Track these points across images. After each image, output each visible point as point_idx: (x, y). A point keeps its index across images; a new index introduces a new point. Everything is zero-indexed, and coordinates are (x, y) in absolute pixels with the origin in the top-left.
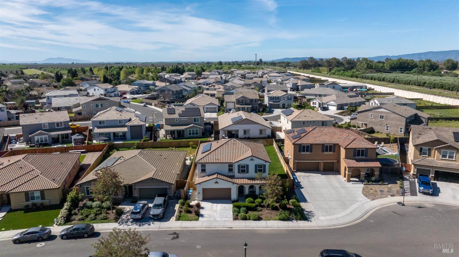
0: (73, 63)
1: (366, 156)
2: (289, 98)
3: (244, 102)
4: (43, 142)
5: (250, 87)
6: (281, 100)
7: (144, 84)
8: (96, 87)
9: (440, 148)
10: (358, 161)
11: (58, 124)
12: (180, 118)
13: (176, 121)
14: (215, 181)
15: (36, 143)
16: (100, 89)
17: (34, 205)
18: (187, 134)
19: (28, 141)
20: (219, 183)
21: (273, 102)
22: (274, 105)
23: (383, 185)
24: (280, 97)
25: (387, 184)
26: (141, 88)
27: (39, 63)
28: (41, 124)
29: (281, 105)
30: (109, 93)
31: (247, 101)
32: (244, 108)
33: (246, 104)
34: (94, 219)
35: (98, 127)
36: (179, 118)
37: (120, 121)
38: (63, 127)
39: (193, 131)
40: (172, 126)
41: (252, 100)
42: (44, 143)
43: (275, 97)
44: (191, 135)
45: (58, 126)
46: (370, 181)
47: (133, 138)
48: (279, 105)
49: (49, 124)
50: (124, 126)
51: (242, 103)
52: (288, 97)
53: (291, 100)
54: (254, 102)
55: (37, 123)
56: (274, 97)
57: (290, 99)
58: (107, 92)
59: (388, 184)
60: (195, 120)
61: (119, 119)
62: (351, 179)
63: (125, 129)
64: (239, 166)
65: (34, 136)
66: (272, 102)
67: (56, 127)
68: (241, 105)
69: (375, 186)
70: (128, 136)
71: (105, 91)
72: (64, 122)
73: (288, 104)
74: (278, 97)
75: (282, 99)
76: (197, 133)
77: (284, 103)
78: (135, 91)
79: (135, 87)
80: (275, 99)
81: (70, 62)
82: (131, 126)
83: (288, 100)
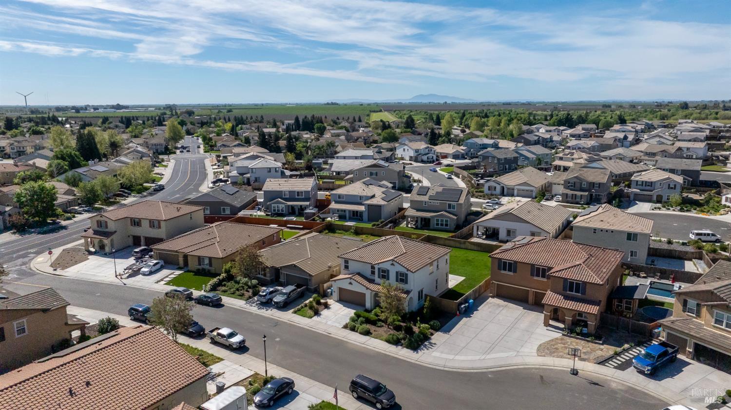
0: (446, 102)
1: (584, 293)
2: (671, 186)
3: (578, 185)
4: (279, 211)
5: (653, 159)
6: (656, 188)
7: (481, 145)
8: (406, 146)
9: (712, 306)
10: (567, 298)
11: (298, 193)
12: (431, 201)
13: (424, 205)
14: (349, 282)
15: (273, 212)
16: (410, 150)
17: (204, 270)
18: (433, 223)
19: (267, 209)
20: (353, 284)
21: (641, 190)
22: (642, 195)
23: (592, 342)
24: (655, 182)
25: (600, 344)
26: (470, 151)
27: (403, 102)
28: (281, 192)
29: (655, 198)
30: (420, 155)
31: (584, 185)
32: (576, 195)
33: (582, 190)
34: (233, 294)
35: (336, 202)
36: (428, 202)
37: (360, 197)
38: (303, 197)
39: (442, 221)
40: (418, 210)
41: (594, 183)
42: (281, 213)
43: (646, 182)
44: (438, 225)
45: (298, 195)
46: (574, 333)
47: (370, 220)
48: (651, 195)
49: (290, 192)
50: (361, 204)
51: (574, 187)
52: (669, 185)
53: (675, 189)
54: (596, 187)
55: (278, 189)
56: (643, 182)
57: (672, 188)
58: (418, 154)
59: (602, 344)
60: (450, 206)
61: (360, 194)
62: (551, 322)
63: (362, 208)
64: (379, 269)
65: (271, 205)
66: (639, 191)
67: (296, 197)
68: (571, 190)
69: (578, 341)
70: (365, 216)
71: (416, 152)
72: (305, 191)
73: (668, 196)
74: (652, 182)
75: (658, 185)
76: (447, 225)
77: (660, 193)
78: (460, 154)
79: (462, 149)
80: (646, 186)
81: (442, 102)
82: (369, 205)
83: (669, 188)
